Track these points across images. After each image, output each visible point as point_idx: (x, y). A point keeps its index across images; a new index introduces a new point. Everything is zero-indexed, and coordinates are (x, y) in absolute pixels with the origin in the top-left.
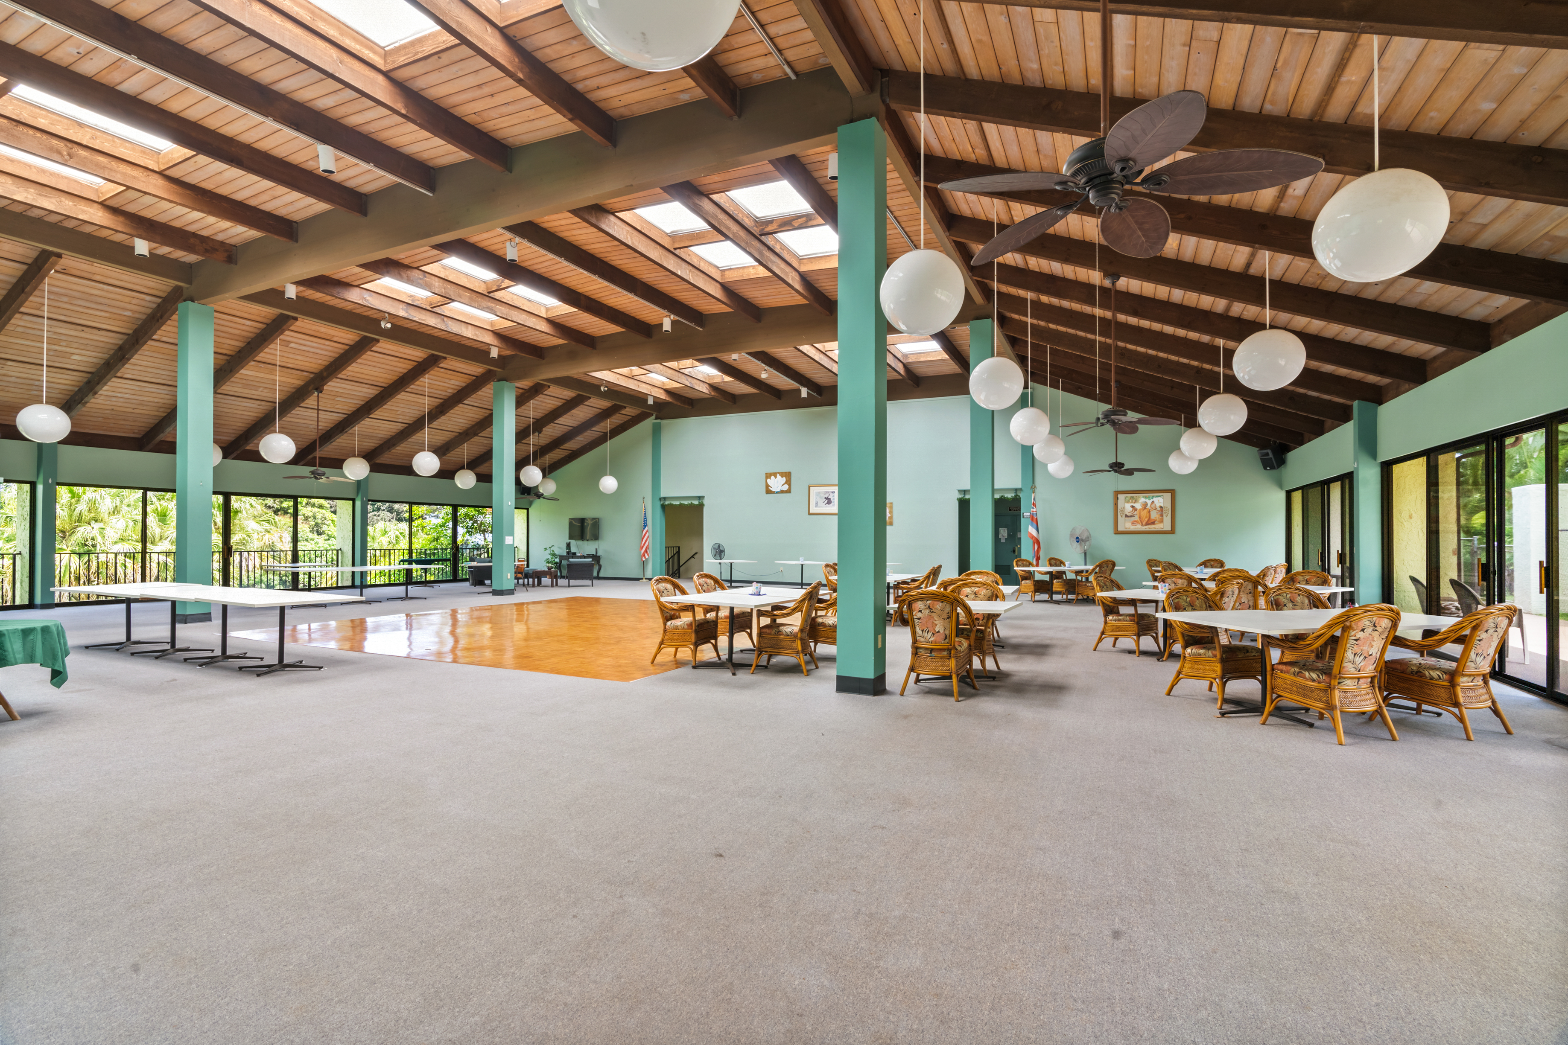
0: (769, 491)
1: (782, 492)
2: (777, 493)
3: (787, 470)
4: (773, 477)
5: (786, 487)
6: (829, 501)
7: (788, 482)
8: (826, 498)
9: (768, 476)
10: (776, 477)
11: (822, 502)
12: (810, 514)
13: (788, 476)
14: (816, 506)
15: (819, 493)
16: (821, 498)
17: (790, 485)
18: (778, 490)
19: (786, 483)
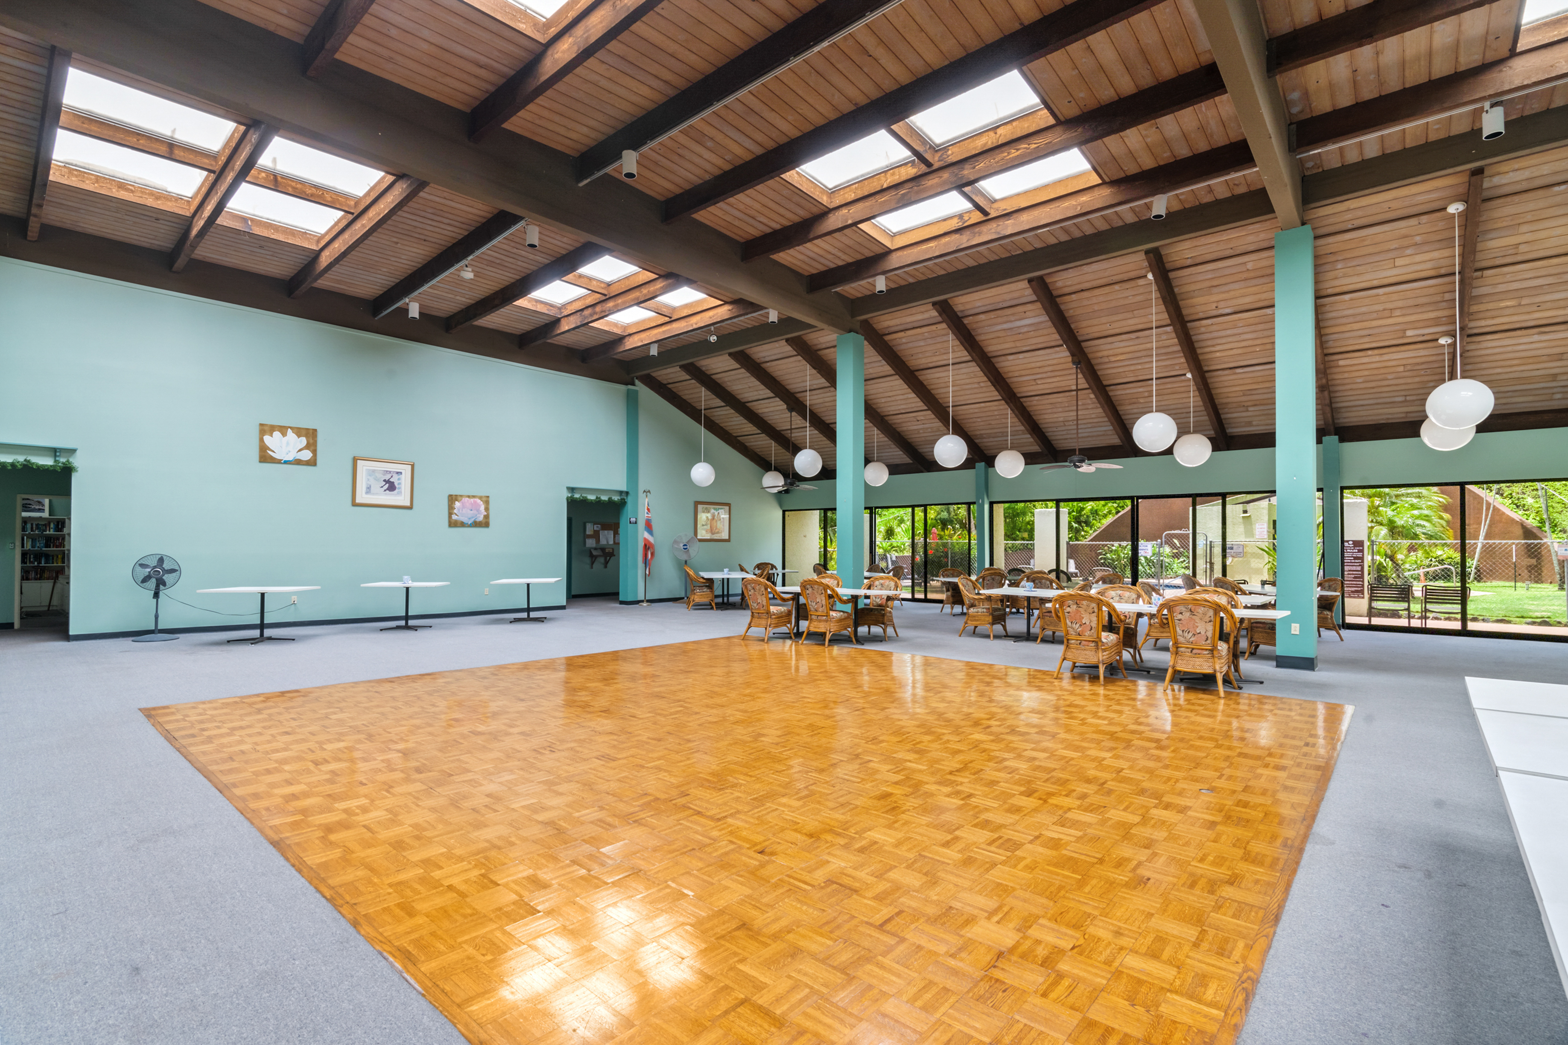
0: (265, 457)
1: (298, 462)
2: (286, 462)
3: (311, 426)
4: (277, 434)
5: (307, 455)
6: (391, 487)
7: (311, 446)
8: (386, 481)
9: (266, 429)
10: (284, 434)
11: (378, 486)
12: (354, 504)
13: (311, 436)
14: (367, 493)
15: (374, 471)
16: (376, 479)
17: (314, 452)
18: (290, 458)
19: (307, 447)
